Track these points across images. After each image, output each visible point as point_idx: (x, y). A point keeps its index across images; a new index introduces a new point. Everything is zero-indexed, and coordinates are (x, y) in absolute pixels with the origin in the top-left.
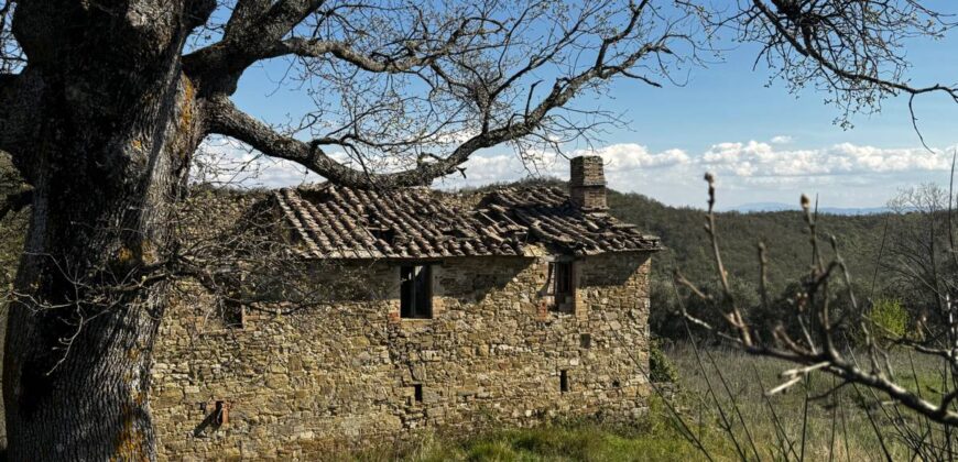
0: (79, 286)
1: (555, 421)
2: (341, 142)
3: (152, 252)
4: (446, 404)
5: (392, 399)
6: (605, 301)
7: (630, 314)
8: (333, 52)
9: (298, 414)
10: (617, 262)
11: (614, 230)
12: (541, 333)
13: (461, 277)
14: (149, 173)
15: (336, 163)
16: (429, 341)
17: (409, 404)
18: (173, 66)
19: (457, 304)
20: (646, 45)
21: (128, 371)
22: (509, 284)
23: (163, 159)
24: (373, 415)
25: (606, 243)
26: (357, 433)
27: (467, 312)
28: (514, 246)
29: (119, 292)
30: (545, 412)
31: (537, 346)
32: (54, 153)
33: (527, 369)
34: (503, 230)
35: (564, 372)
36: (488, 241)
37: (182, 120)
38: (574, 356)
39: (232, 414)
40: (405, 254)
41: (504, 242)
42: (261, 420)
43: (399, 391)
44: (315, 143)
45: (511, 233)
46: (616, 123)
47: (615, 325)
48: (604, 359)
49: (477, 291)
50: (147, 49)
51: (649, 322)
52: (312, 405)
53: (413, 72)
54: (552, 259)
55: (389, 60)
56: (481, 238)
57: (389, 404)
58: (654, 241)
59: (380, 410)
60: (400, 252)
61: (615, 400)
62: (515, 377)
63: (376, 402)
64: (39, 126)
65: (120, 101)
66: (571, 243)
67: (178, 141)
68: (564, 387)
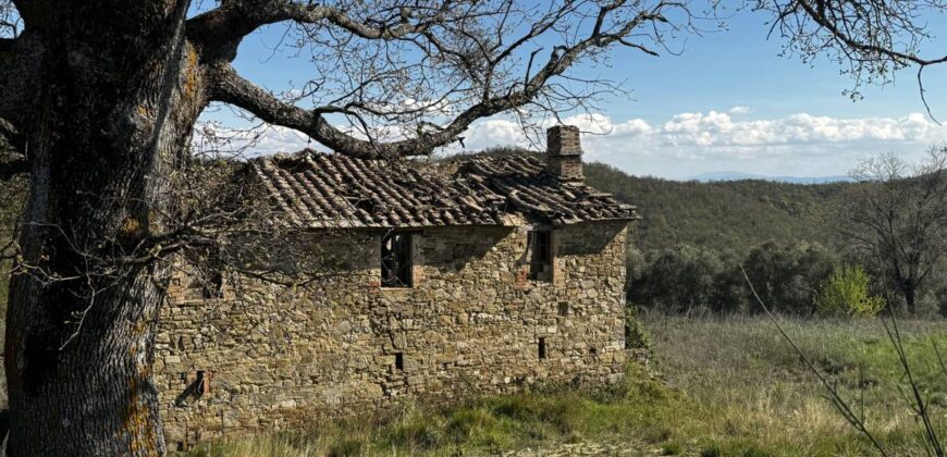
0: (88, 257)
1: (533, 387)
2: (345, 111)
3: (158, 222)
4: (426, 372)
5: (372, 368)
6: (582, 269)
7: (606, 281)
8: (329, 18)
9: (280, 383)
10: (594, 231)
11: (591, 199)
12: (520, 301)
13: (441, 246)
14: (155, 141)
15: (338, 132)
16: (410, 310)
17: (390, 372)
18: (178, 31)
19: (437, 273)
20: (641, 14)
21: (134, 344)
22: (488, 254)
23: (168, 127)
24: (354, 384)
25: (583, 212)
26: (339, 402)
27: (447, 281)
28: (493, 215)
29: (129, 264)
30: (523, 379)
31: (516, 314)
32: (55, 120)
33: (506, 337)
34: (481, 200)
35: (542, 340)
36: (468, 211)
37: (186, 87)
38: (552, 324)
39: (214, 384)
40: (386, 224)
41: (484, 212)
42: (243, 389)
43: (380, 359)
44: (318, 112)
45: (489, 202)
46: (616, 92)
47: (592, 293)
48: (581, 326)
49: (457, 261)
50: (153, 14)
51: (625, 289)
52: (294, 374)
53: (408, 39)
54: (530, 228)
55: (383, 27)
56: (461, 208)
57: (370, 373)
58: (631, 210)
59: (361, 379)
60: (380, 221)
61: (591, 366)
62: (494, 345)
63: (357, 371)
64: (39, 92)
65: (125, 65)
66: (550, 213)
67: (182, 109)
68: (542, 354)
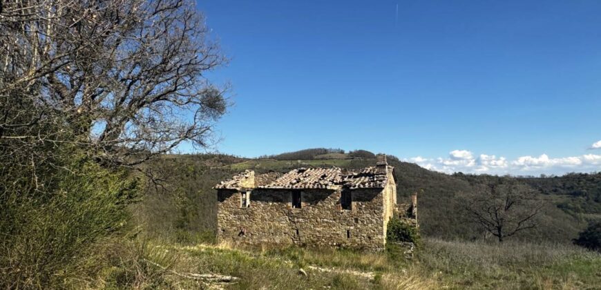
4: (306, 237)
5: (289, 233)
6: (364, 206)
7: (374, 211)
9: (263, 234)
12: (339, 216)
16: (301, 216)
17: (295, 235)
19: (309, 204)
22: (327, 199)
24: (284, 237)
26: (279, 242)
27: (312, 207)
30: (341, 244)
31: (338, 221)
33: (334, 228)
35: (348, 231)
36: (319, 184)
38: (352, 226)
42: (254, 234)
43: (292, 231)
48: (364, 228)
49: (316, 201)
52: (267, 231)
54: (342, 190)
61: (369, 243)
62: (330, 231)
63: (285, 233)
